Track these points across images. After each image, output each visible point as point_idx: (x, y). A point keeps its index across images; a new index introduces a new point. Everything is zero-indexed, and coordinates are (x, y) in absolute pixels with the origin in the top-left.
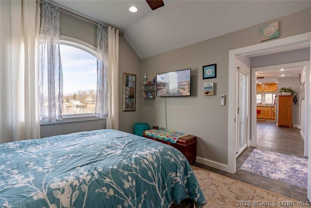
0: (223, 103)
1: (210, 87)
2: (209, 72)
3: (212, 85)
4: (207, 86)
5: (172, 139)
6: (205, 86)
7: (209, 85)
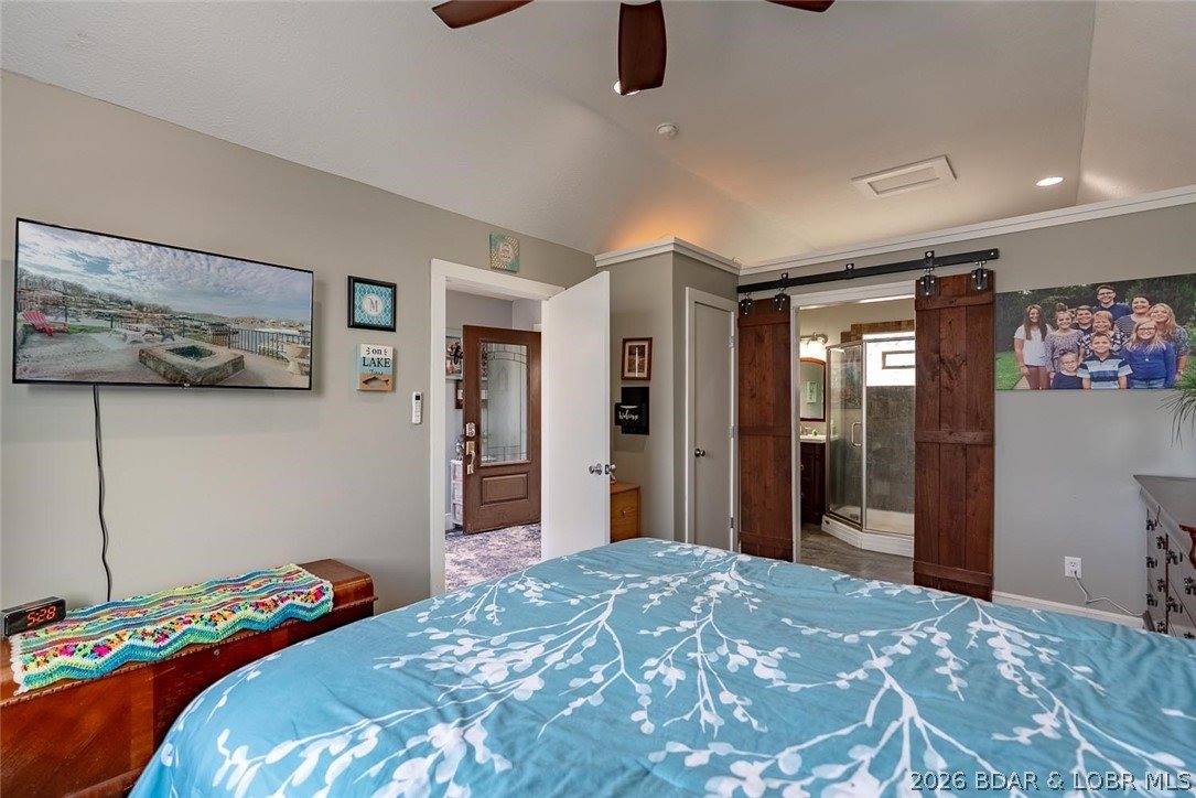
0: (416, 419)
1: (383, 363)
2: (374, 305)
3: (390, 356)
4: (372, 355)
5: (303, 604)
6: (363, 353)
7: (379, 352)
